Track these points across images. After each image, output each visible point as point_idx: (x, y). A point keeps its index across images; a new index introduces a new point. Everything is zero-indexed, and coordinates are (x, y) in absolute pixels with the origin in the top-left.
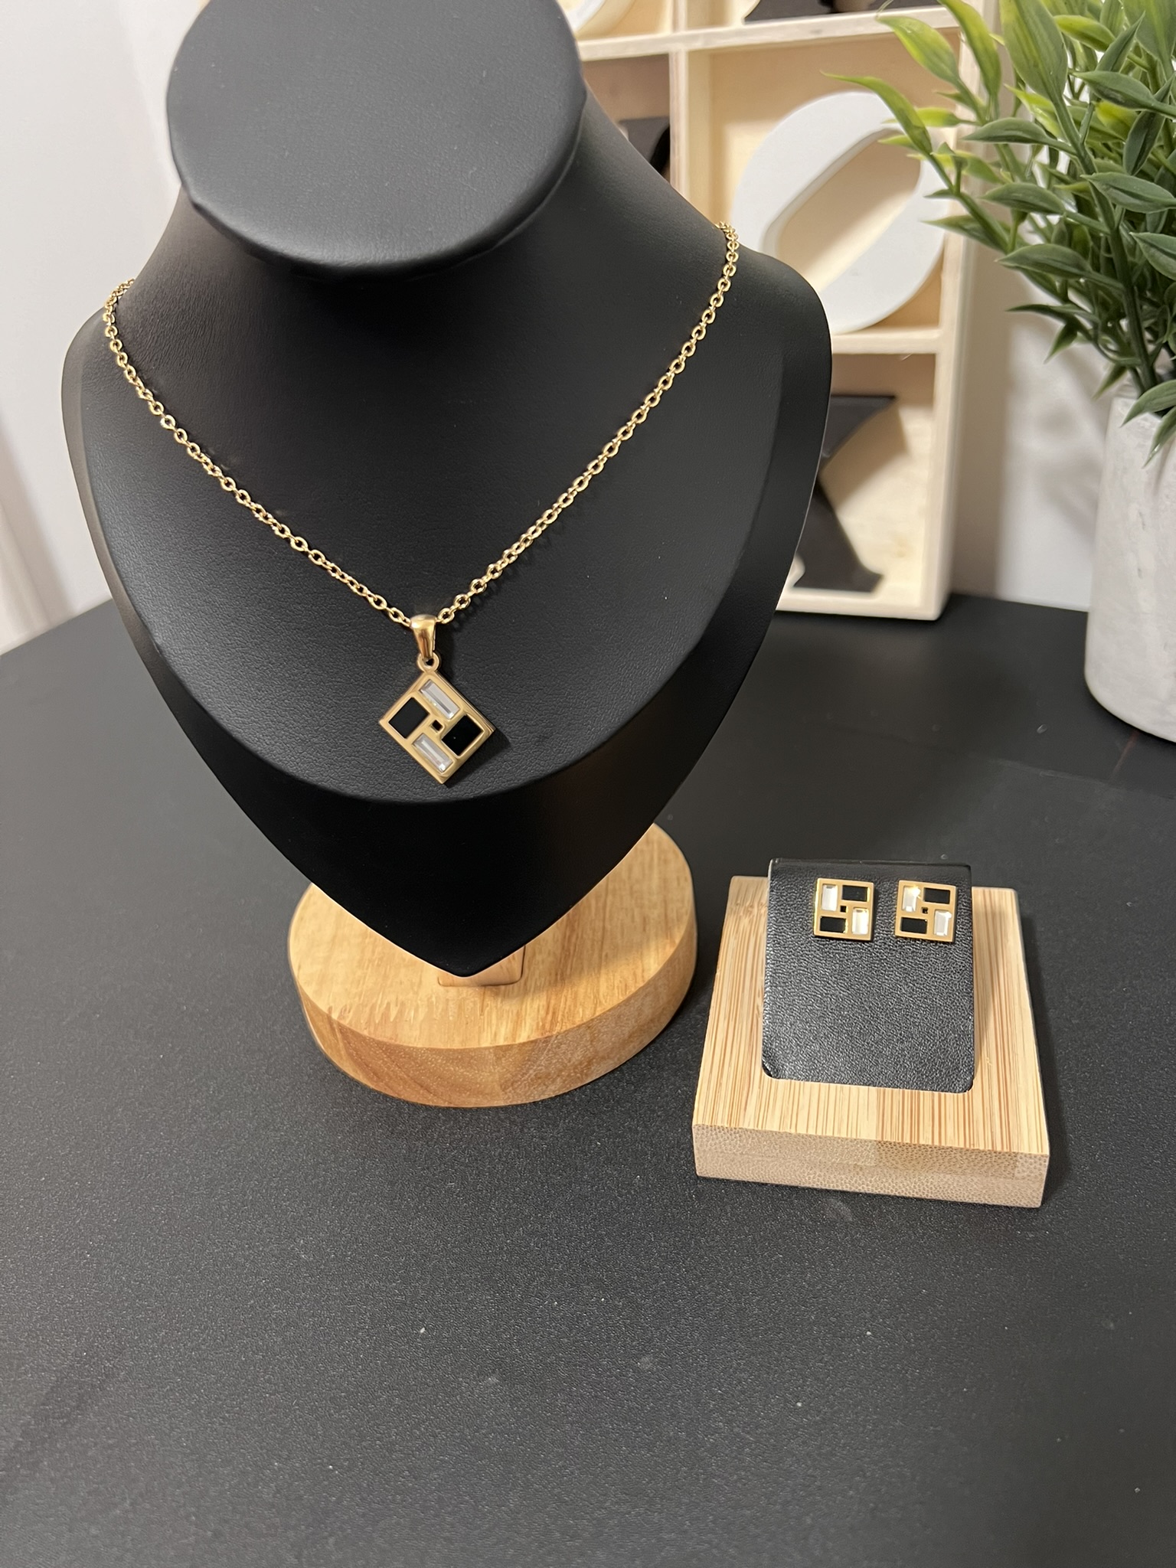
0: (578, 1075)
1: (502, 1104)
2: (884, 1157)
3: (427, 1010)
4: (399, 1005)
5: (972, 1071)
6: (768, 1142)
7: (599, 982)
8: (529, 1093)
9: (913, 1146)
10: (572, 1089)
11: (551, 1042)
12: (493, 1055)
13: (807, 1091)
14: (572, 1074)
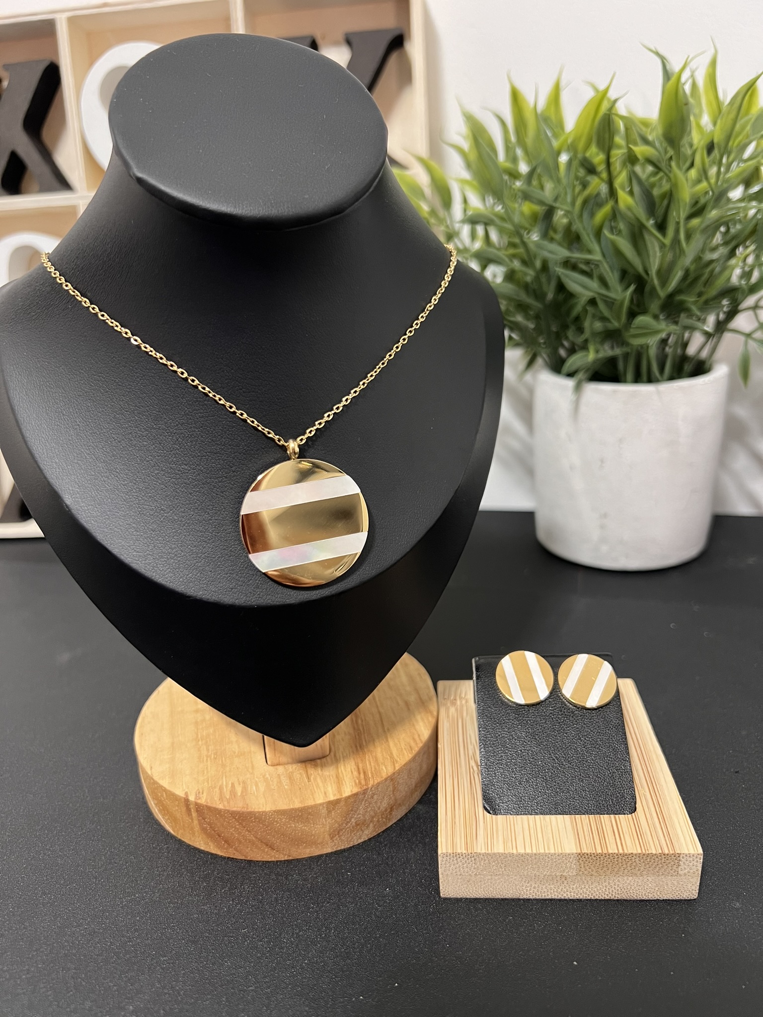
0: (384, 820)
2: (583, 866)
3: (265, 784)
4: (241, 783)
5: (634, 798)
6: (496, 862)
7: (389, 747)
8: (351, 838)
9: (604, 855)
13: (517, 823)
14: (380, 820)
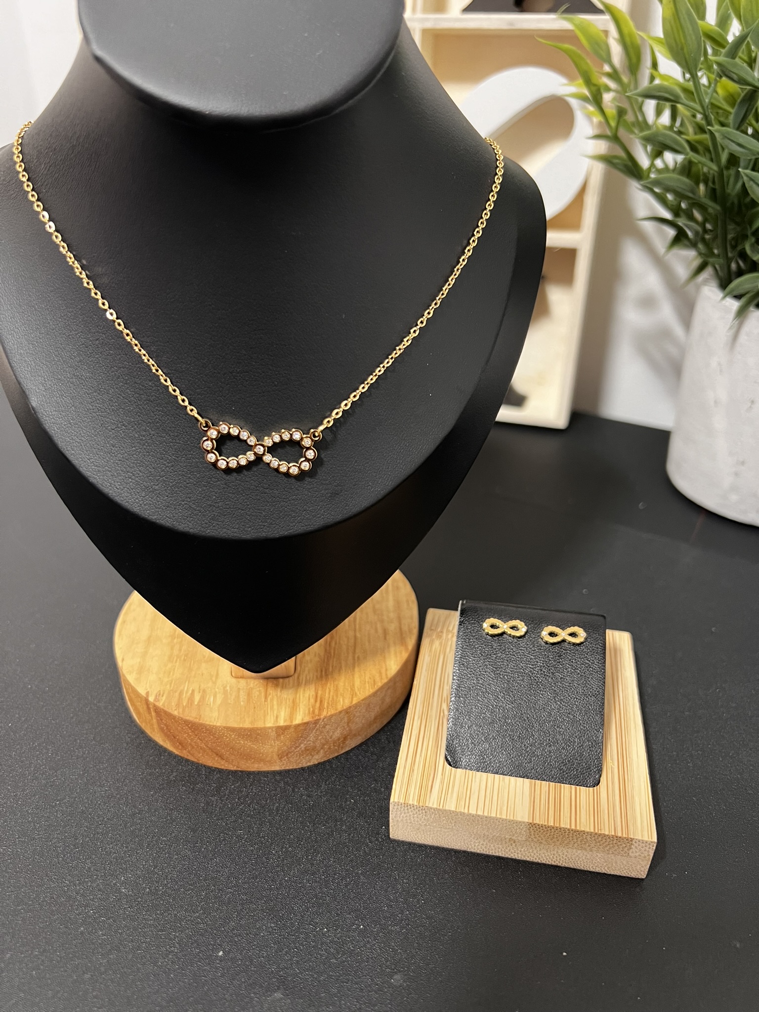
0: (336, 748)
1: (277, 768)
2: (532, 834)
3: (223, 696)
4: (201, 692)
5: (600, 771)
6: (447, 818)
7: (353, 677)
8: (299, 761)
9: (556, 828)
10: (331, 757)
11: (319, 723)
12: (274, 732)
13: (478, 780)
14: (332, 747)
